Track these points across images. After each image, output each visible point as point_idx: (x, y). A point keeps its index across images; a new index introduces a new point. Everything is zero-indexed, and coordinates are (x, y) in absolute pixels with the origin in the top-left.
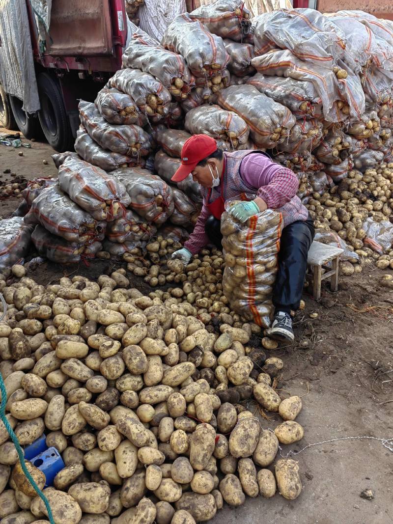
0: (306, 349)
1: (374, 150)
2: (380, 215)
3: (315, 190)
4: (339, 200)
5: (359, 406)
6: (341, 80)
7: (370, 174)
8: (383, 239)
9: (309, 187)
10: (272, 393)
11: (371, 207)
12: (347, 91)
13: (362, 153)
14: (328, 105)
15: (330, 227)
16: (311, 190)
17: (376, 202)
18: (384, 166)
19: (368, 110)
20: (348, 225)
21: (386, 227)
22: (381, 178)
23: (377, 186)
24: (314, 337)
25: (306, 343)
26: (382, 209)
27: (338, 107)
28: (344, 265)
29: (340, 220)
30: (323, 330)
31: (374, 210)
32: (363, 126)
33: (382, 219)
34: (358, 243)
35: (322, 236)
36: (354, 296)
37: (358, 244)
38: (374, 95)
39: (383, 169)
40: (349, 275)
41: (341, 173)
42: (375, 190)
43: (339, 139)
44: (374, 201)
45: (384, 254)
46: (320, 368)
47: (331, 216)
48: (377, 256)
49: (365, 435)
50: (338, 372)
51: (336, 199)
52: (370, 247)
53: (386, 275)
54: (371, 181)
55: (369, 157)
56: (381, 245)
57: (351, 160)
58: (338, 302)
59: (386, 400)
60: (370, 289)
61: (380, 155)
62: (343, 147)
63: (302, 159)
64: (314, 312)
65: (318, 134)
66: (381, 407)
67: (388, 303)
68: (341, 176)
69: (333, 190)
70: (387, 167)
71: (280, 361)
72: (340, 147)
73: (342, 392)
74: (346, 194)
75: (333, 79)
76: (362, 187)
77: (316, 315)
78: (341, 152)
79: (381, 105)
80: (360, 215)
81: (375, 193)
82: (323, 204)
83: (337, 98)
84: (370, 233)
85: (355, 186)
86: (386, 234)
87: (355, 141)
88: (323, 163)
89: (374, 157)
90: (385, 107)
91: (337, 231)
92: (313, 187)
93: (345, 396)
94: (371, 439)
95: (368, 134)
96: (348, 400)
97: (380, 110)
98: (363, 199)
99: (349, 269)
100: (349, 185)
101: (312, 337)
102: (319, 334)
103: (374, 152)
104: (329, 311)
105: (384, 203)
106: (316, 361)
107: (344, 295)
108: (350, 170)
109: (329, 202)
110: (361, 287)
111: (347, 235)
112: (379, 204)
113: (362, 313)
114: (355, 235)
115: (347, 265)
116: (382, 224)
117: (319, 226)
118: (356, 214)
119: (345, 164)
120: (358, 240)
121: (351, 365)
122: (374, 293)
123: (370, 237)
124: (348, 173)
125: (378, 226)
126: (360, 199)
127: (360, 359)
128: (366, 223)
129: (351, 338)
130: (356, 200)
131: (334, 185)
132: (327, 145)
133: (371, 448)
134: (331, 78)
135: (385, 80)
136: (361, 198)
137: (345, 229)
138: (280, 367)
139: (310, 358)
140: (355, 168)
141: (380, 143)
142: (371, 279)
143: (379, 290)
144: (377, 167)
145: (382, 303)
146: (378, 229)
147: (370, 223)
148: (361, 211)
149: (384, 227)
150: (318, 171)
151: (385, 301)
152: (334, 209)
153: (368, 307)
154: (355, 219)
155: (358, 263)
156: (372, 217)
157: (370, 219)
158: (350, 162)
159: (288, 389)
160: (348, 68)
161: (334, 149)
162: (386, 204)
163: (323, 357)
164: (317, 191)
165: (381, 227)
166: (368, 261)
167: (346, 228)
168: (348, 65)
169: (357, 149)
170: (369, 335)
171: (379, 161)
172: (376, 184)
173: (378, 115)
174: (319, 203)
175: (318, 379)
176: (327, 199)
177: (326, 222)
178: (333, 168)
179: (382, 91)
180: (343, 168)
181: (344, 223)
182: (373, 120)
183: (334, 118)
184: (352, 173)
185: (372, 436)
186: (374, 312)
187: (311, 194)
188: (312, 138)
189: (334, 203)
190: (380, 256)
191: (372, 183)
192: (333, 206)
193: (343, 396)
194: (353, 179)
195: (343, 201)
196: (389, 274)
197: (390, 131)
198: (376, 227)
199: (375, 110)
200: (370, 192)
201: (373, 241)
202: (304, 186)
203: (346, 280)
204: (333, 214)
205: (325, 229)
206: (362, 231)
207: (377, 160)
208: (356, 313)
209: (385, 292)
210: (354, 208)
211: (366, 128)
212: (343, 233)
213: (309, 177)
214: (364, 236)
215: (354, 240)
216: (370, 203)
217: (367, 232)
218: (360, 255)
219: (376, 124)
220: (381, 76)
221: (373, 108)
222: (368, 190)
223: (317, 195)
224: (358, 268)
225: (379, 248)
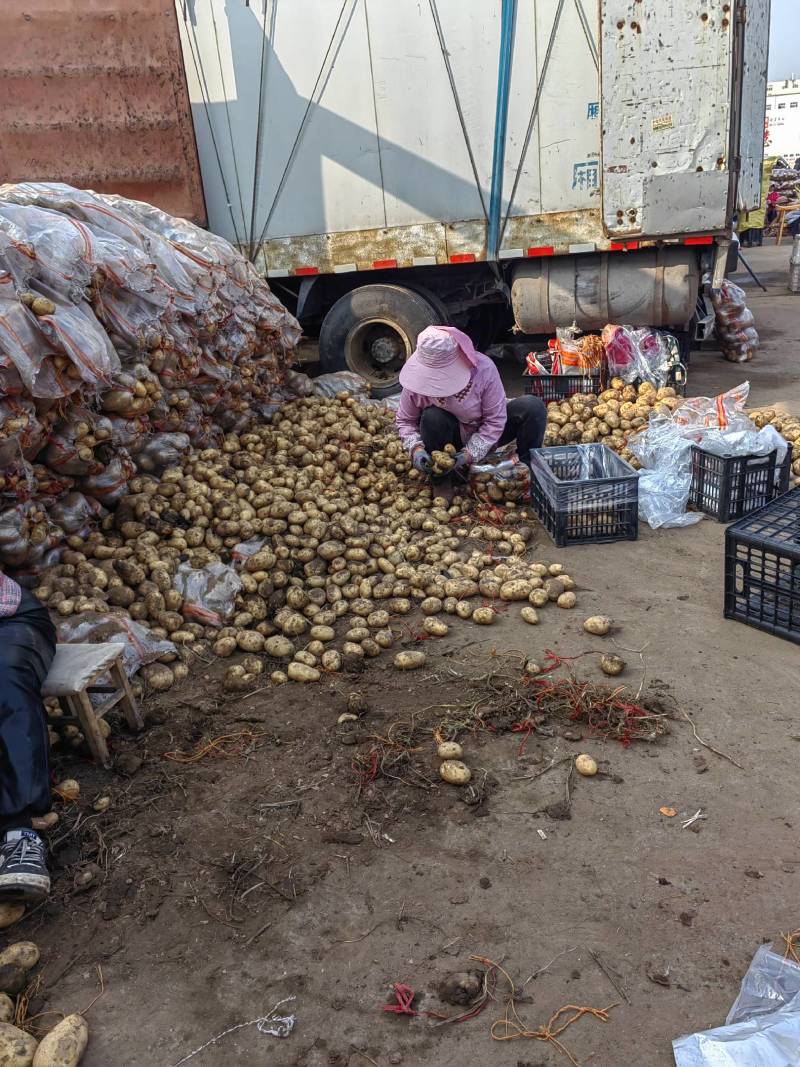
0: (91, 888)
1: (169, 432)
2: (204, 552)
3: (69, 532)
4: (120, 541)
5: (207, 971)
6: (44, 318)
7: (171, 479)
8: (215, 598)
9: (53, 529)
10: (11, 1039)
11: (181, 542)
12: (61, 338)
13: (147, 442)
14: (29, 369)
15: (109, 602)
16: (60, 533)
17: (191, 530)
18: (195, 458)
19: (128, 364)
20: (144, 588)
21: (217, 574)
22: (191, 483)
23: (187, 499)
24: (104, 853)
25: (87, 875)
26: (204, 540)
27: (56, 367)
28: (151, 672)
29: (126, 583)
30: (122, 830)
31: (190, 546)
32: (127, 395)
33: (208, 561)
34: (171, 619)
35: (91, 627)
36: (177, 732)
37: (171, 621)
38: (131, 336)
39: (194, 464)
40: (166, 689)
41: (113, 488)
42: (185, 507)
43: (85, 427)
44: (186, 530)
45: (224, 626)
46: (125, 919)
47: (105, 580)
48: (213, 634)
49: (226, 1029)
50: (162, 911)
51: (115, 542)
52: (196, 620)
53: (231, 668)
54: (175, 493)
55: (162, 446)
56: (215, 610)
57: (126, 458)
58: (149, 756)
59: (259, 928)
60: (205, 705)
61: (182, 440)
62: (97, 439)
63: (15, 479)
64: (101, 797)
65: (28, 426)
66: (250, 948)
67: (243, 723)
68: (115, 493)
69: (107, 523)
70: (200, 458)
71: (29, 947)
72: (91, 440)
73: (173, 953)
74: (130, 527)
75: (26, 317)
76: (160, 508)
77: (105, 800)
78: (96, 449)
79: (151, 351)
80: (165, 564)
81: (186, 514)
82: (90, 556)
83: (46, 352)
84: (190, 595)
85: (145, 508)
86: (220, 587)
87: (123, 423)
88: (67, 475)
89: (172, 445)
90: (160, 354)
91: (126, 607)
92: (63, 526)
93: (180, 960)
94: (237, 1031)
95: (143, 406)
96: (187, 965)
97: (153, 361)
98: (164, 531)
99: (162, 677)
100: (134, 509)
101: (100, 856)
102: (115, 842)
103: (168, 437)
104: (133, 781)
105: (205, 528)
106: (113, 909)
107: (159, 737)
108: (131, 478)
109: (102, 549)
110: (190, 706)
111: (148, 609)
112: (197, 534)
113: (198, 761)
114: (163, 606)
115: (156, 672)
116: (208, 572)
117: (82, 608)
118: (156, 563)
119: (116, 469)
120: (170, 613)
121: (185, 884)
122: (215, 712)
123: (191, 601)
124: (128, 485)
125: (202, 577)
126: (158, 533)
127: (202, 863)
128: (178, 578)
129: (182, 823)
130: (152, 536)
131: (106, 512)
132: (61, 440)
133: (240, 1050)
134: (21, 316)
135: (143, 306)
136: (161, 529)
137: (141, 599)
138: (31, 960)
139: (100, 907)
140: (141, 471)
141: (176, 418)
142: (209, 682)
143: (224, 701)
144: (182, 460)
145: (233, 726)
146: (202, 583)
147: (186, 575)
148: (166, 554)
149: (213, 576)
150: (63, 494)
151: (238, 721)
152: (109, 563)
153: (208, 743)
154: (155, 573)
155: (177, 659)
156: (188, 562)
157: (184, 567)
158: (126, 462)
159: (59, 1004)
160: (57, 293)
161: (79, 446)
162: (210, 531)
163: (128, 892)
164: (75, 532)
165: (208, 576)
166: (199, 648)
167: (141, 595)
168: (52, 287)
169: (132, 437)
170: (215, 804)
171: (185, 452)
172: (183, 496)
173: (152, 369)
174: (81, 557)
175: (122, 948)
176: (96, 546)
177: (99, 595)
178: (93, 481)
179: (143, 328)
180: (114, 478)
181: (135, 587)
182: (143, 380)
183: (52, 389)
184: (136, 484)
185: (238, 1023)
186: (218, 751)
187: (63, 542)
188: (16, 437)
189: (110, 550)
190: (219, 631)
191: (176, 496)
192: (108, 557)
193: (176, 961)
194: (139, 496)
195: (129, 542)
196: (237, 664)
197: (186, 393)
198: (198, 579)
199: (141, 362)
200: (176, 514)
201: (199, 606)
202: (40, 530)
203: (163, 701)
204: (109, 576)
205: (97, 611)
206: (172, 593)
207: (179, 450)
208: (186, 766)
209: (235, 701)
210: (148, 552)
211: (136, 396)
212: (137, 607)
213: (49, 509)
214: (180, 603)
215: (164, 615)
216: (179, 535)
217: (184, 595)
218: (179, 642)
219: (151, 386)
220: (135, 300)
221: (138, 359)
222: (171, 510)
223: (76, 540)
224: (181, 670)
225: (213, 618)
